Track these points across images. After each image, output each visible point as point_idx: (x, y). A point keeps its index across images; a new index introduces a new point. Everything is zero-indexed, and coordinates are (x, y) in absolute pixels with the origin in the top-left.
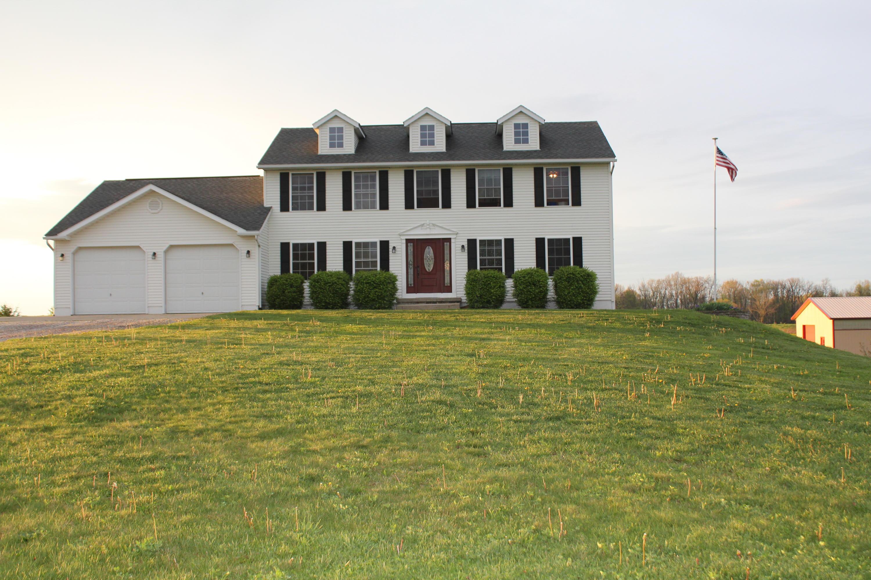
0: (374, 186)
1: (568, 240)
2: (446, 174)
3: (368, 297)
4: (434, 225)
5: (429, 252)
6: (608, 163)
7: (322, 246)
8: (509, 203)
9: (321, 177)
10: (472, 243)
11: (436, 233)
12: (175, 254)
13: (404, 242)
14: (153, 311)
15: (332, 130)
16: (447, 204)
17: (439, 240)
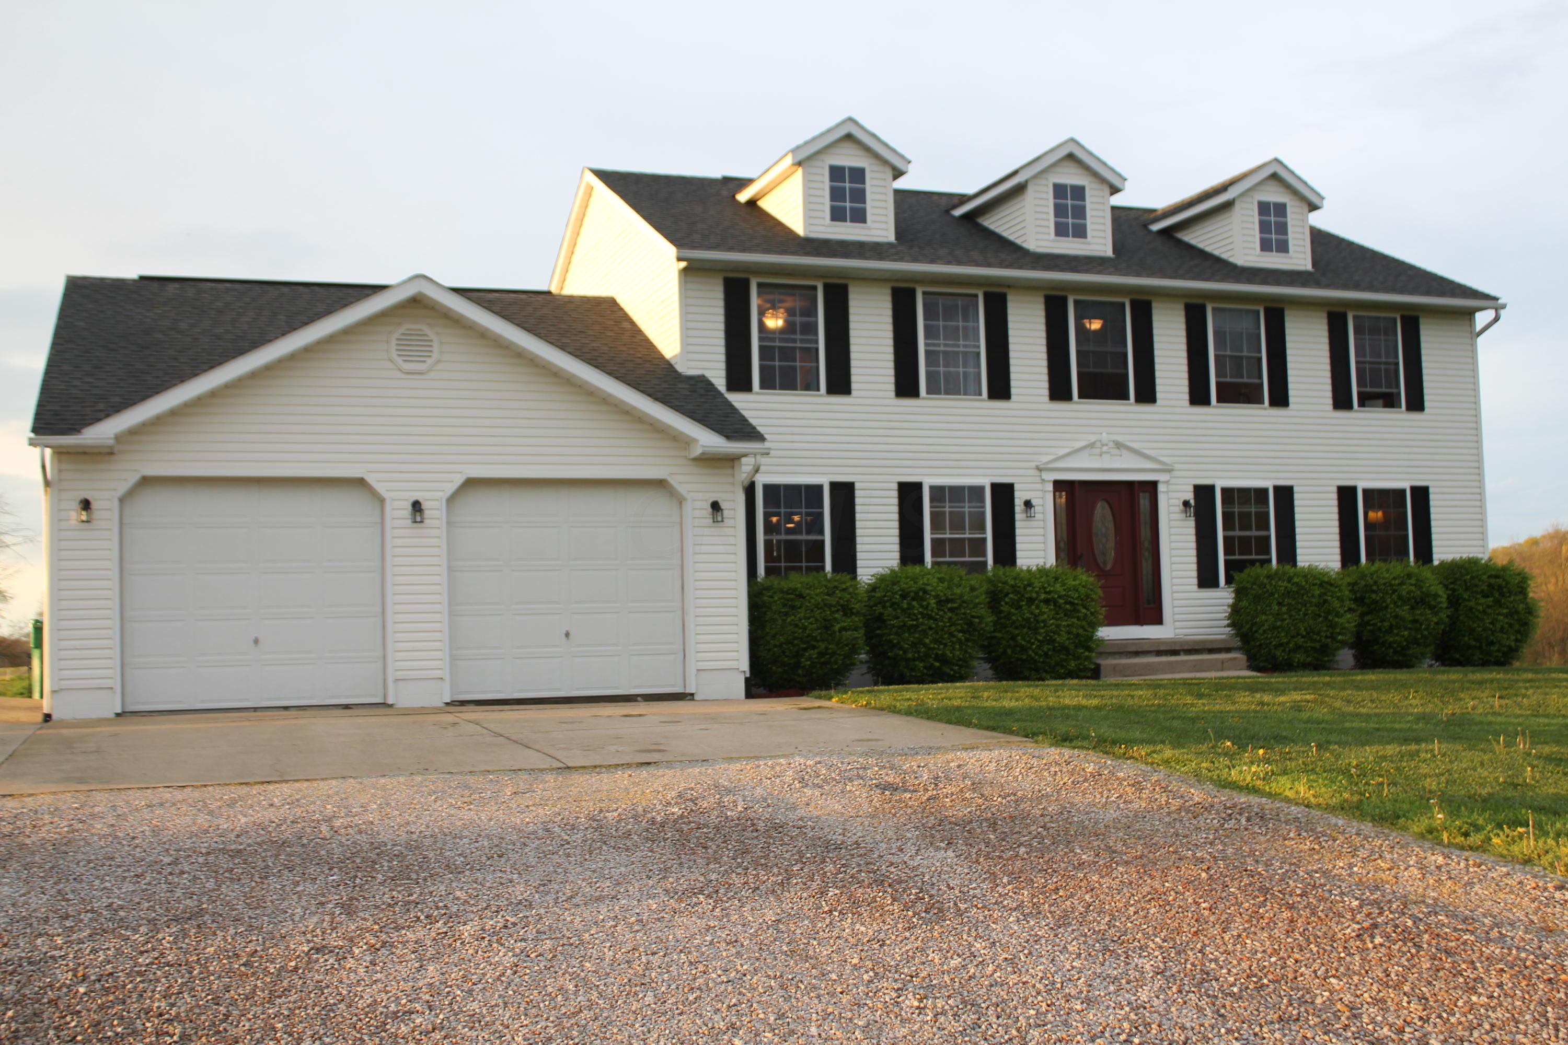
0: (973, 335)
1: (1403, 492)
2: (1143, 310)
4: (1119, 445)
5: (1103, 520)
6: (1469, 314)
7: (844, 495)
8: (1280, 397)
9: (837, 296)
10: (1204, 493)
11: (1124, 466)
12: (477, 508)
13: (1050, 487)
15: (836, 173)
16: (1147, 394)
17: (1130, 484)
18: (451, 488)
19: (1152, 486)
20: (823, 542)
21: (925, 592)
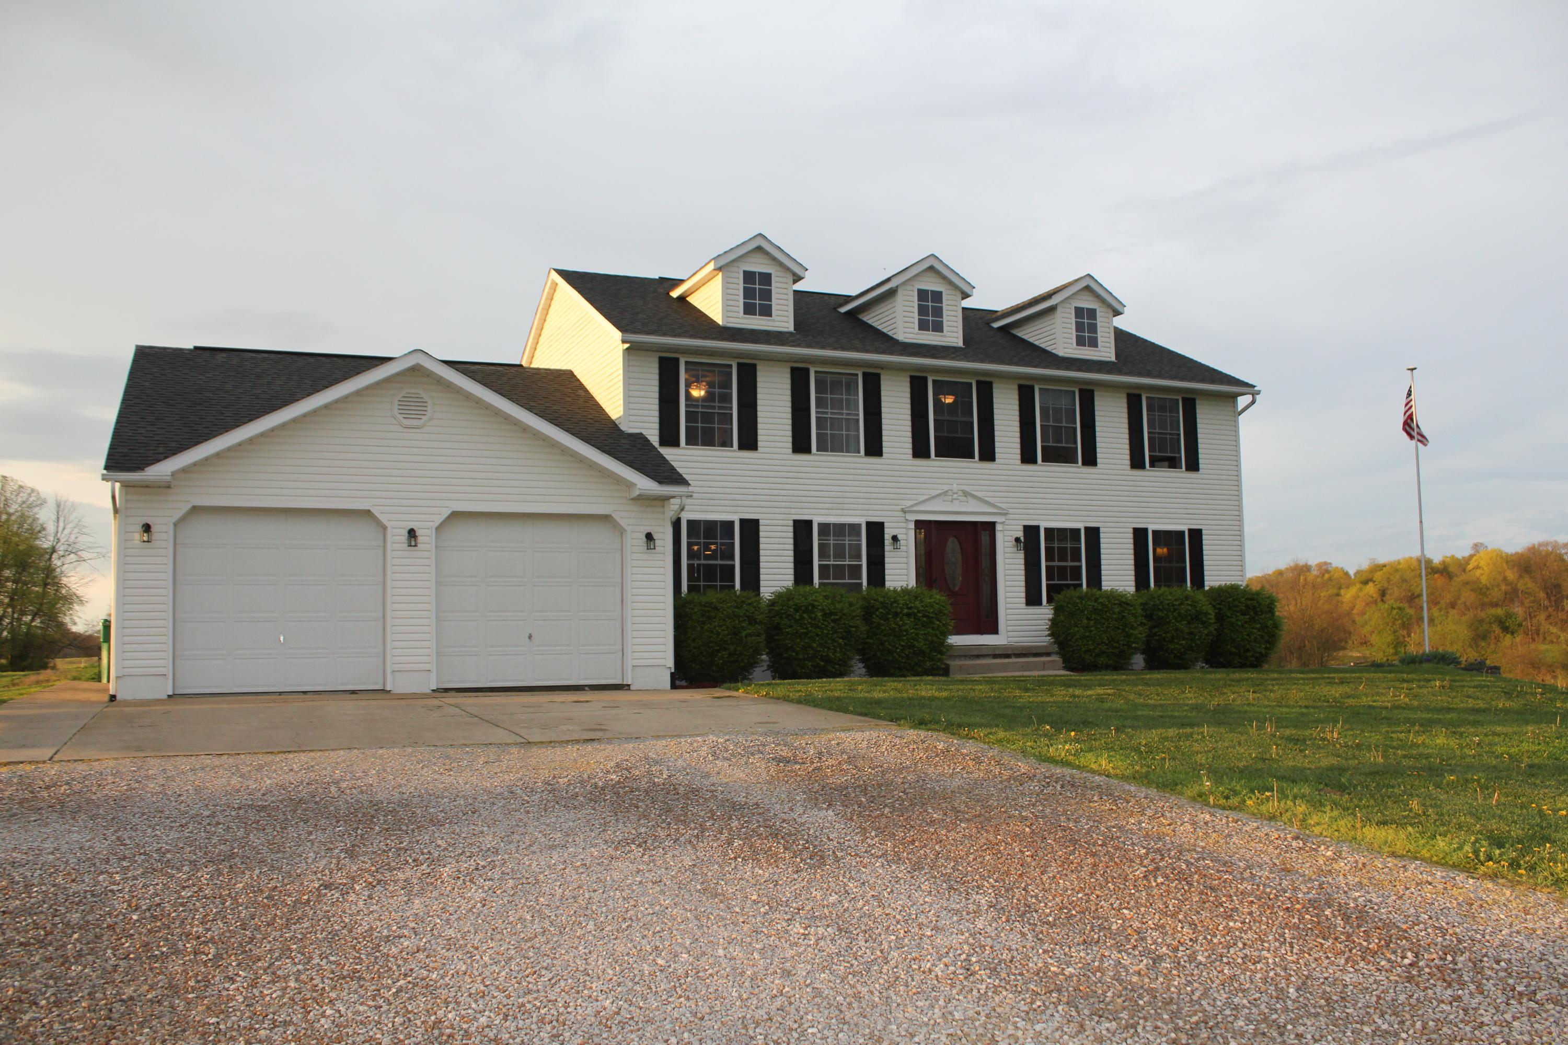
0: (853, 405)
1: (1182, 533)
2: (986, 390)
4: (966, 494)
5: (953, 550)
6: (1233, 397)
7: (751, 529)
8: (1090, 458)
9: (748, 374)
10: (1031, 532)
11: (969, 510)
12: (457, 535)
13: (912, 526)
15: (749, 277)
16: (988, 455)
17: (974, 524)
18: (439, 519)
19: (991, 527)
20: (733, 566)
21: (813, 606)
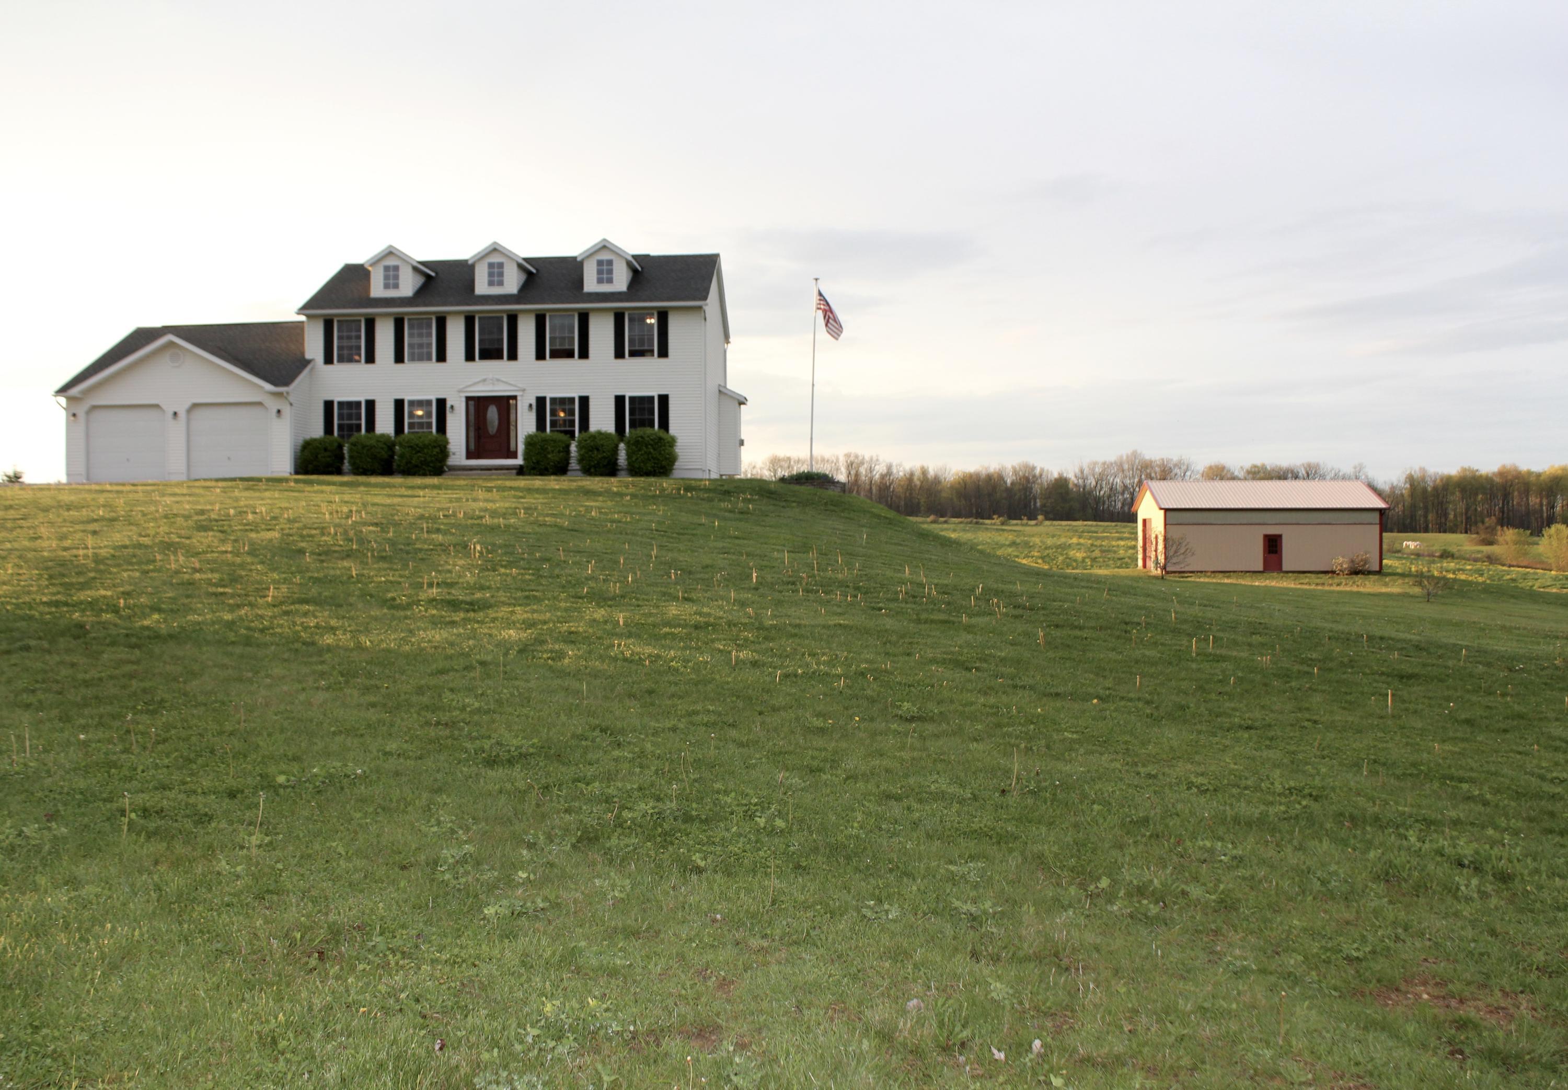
0: (430, 335)
1: (652, 398)
2: (513, 320)
3: (410, 462)
4: (498, 380)
5: (493, 413)
6: (700, 308)
7: (371, 405)
8: (584, 354)
9: (370, 324)
10: (541, 401)
11: (500, 389)
12: (199, 414)
13: (464, 399)
14: (175, 479)
15: (387, 268)
16: (513, 356)
17: (503, 397)
18: (187, 407)
19: (514, 398)
20: (361, 424)
